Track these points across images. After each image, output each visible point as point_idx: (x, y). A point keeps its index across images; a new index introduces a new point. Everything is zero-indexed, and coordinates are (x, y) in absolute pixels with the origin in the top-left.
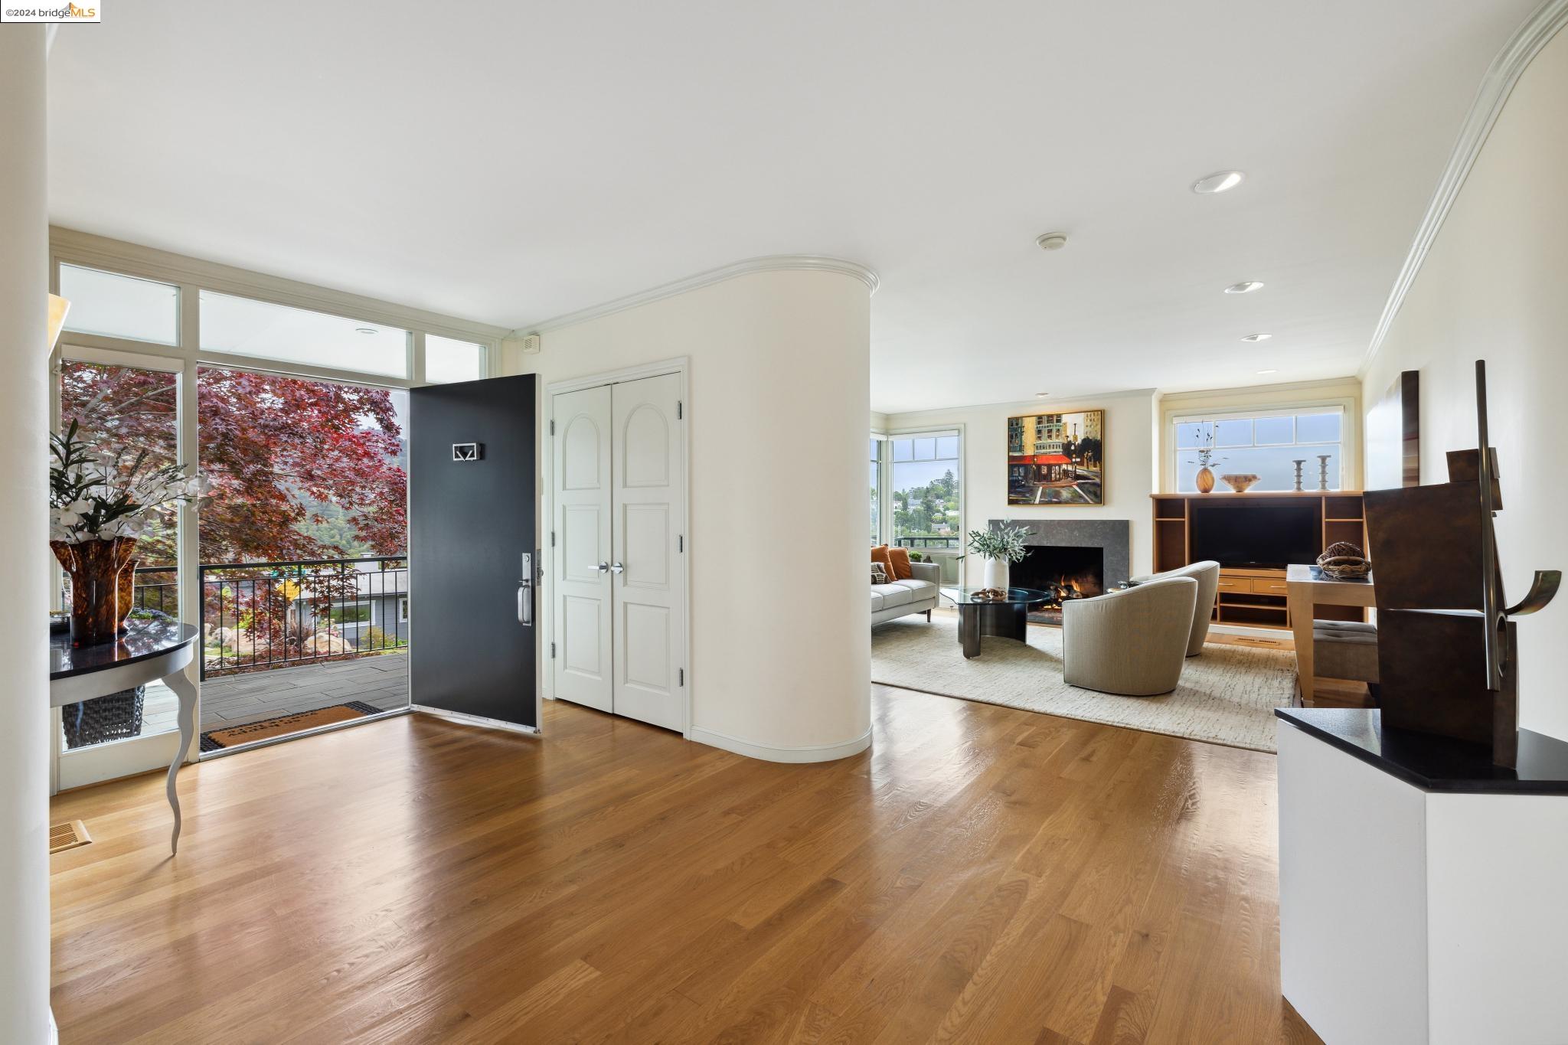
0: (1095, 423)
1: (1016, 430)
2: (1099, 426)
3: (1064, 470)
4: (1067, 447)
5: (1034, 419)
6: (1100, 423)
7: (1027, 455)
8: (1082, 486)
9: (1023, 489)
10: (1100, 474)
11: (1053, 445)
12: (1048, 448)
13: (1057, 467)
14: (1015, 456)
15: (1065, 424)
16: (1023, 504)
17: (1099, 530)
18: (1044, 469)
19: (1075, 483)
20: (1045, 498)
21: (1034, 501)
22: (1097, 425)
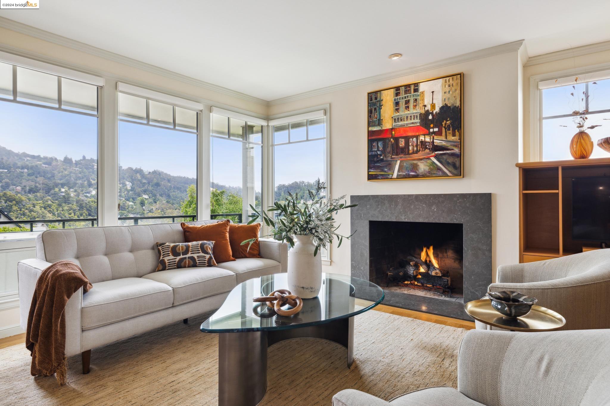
0: (453, 89)
1: (375, 104)
2: (458, 91)
3: (422, 142)
4: (424, 117)
5: (392, 92)
6: (459, 88)
7: (385, 128)
8: (440, 157)
9: (382, 163)
10: (459, 143)
11: (411, 116)
12: (405, 119)
13: (415, 139)
14: (375, 131)
15: (423, 93)
16: (381, 179)
17: (458, 204)
18: (402, 141)
19: (433, 154)
20: (402, 172)
21: (393, 175)
22: (456, 90)
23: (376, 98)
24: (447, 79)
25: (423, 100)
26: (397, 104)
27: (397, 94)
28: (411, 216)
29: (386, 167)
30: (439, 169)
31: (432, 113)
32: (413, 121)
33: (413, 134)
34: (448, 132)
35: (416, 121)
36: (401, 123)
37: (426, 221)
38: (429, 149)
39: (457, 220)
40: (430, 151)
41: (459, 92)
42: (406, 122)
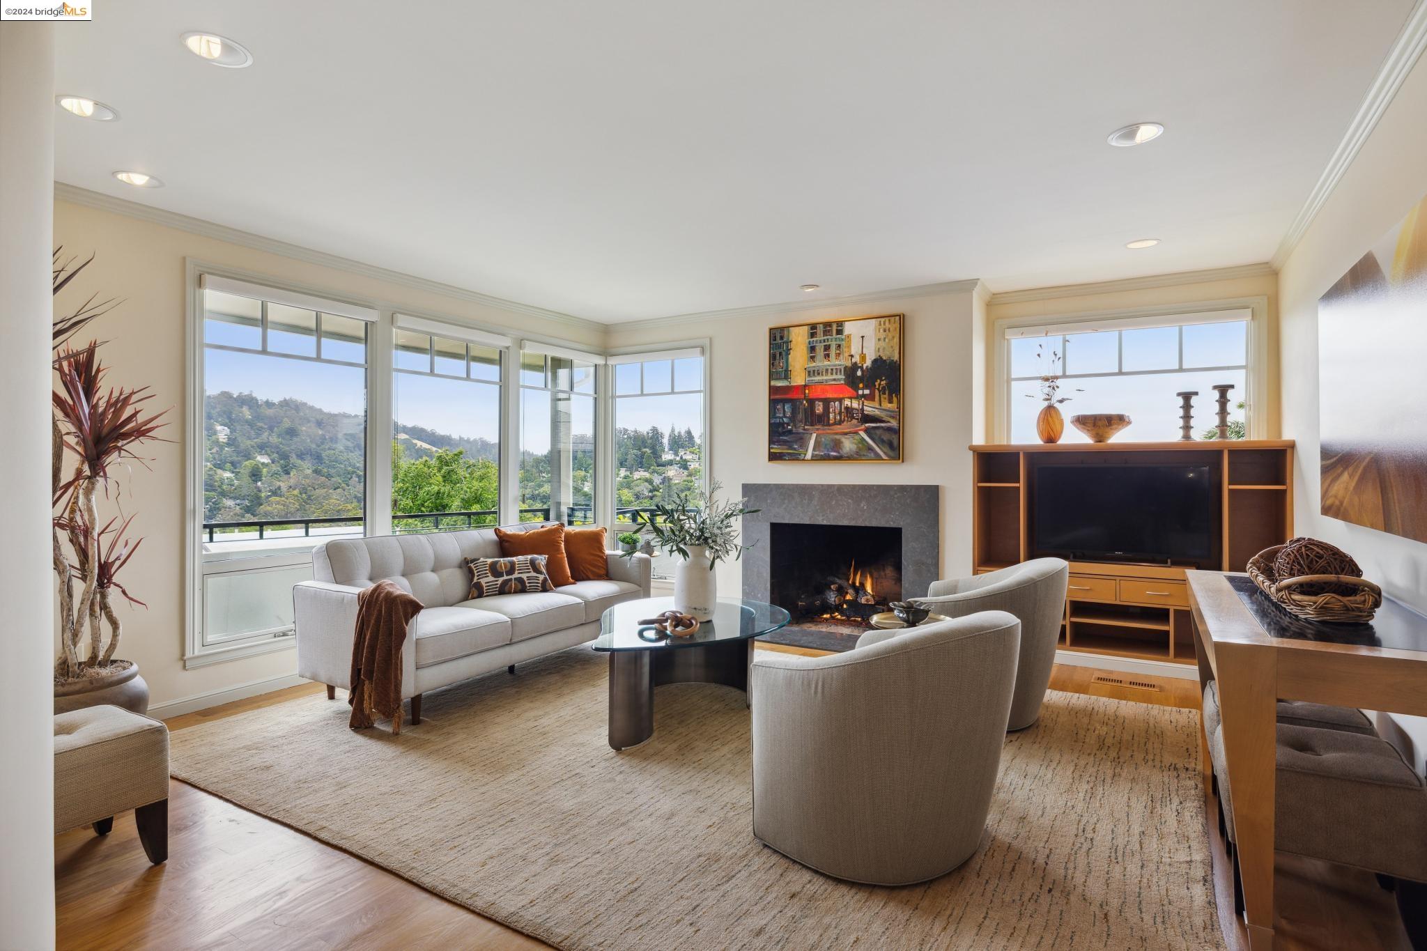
0: (890, 337)
1: (780, 346)
2: (896, 340)
3: (847, 408)
4: (850, 372)
5: (805, 330)
6: (898, 335)
7: (796, 384)
8: (872, 432)
9: (790, 436)
10: (898, 413)
11: (832, 370)
12: (824, 373)
13: (837, 403)
14: (779, 387)
15: (849, 336)
16: (789, 460)
17: (896, 500)
18: (819, 405)
19: (863, 427)
20: (819, 451)
21: (805, 454)
22: (893, 337)
23: (782, 338)
24: (883, 320)
25: (849, 347)
26: (812, 349)
27: (813, 335)
28: (831, 516)
29: (796, 442)
30: (870, 449)
31: (861, 368)
32: (834, 377)
33: (835, 396)
34: (883, 396)
35: (839, 376)
36: (817, 378)
37: (853, 523)
38: (858, 419)
39: (894, 522)
40: (858, 422)
41: (898, 340)
42: (825, 378)
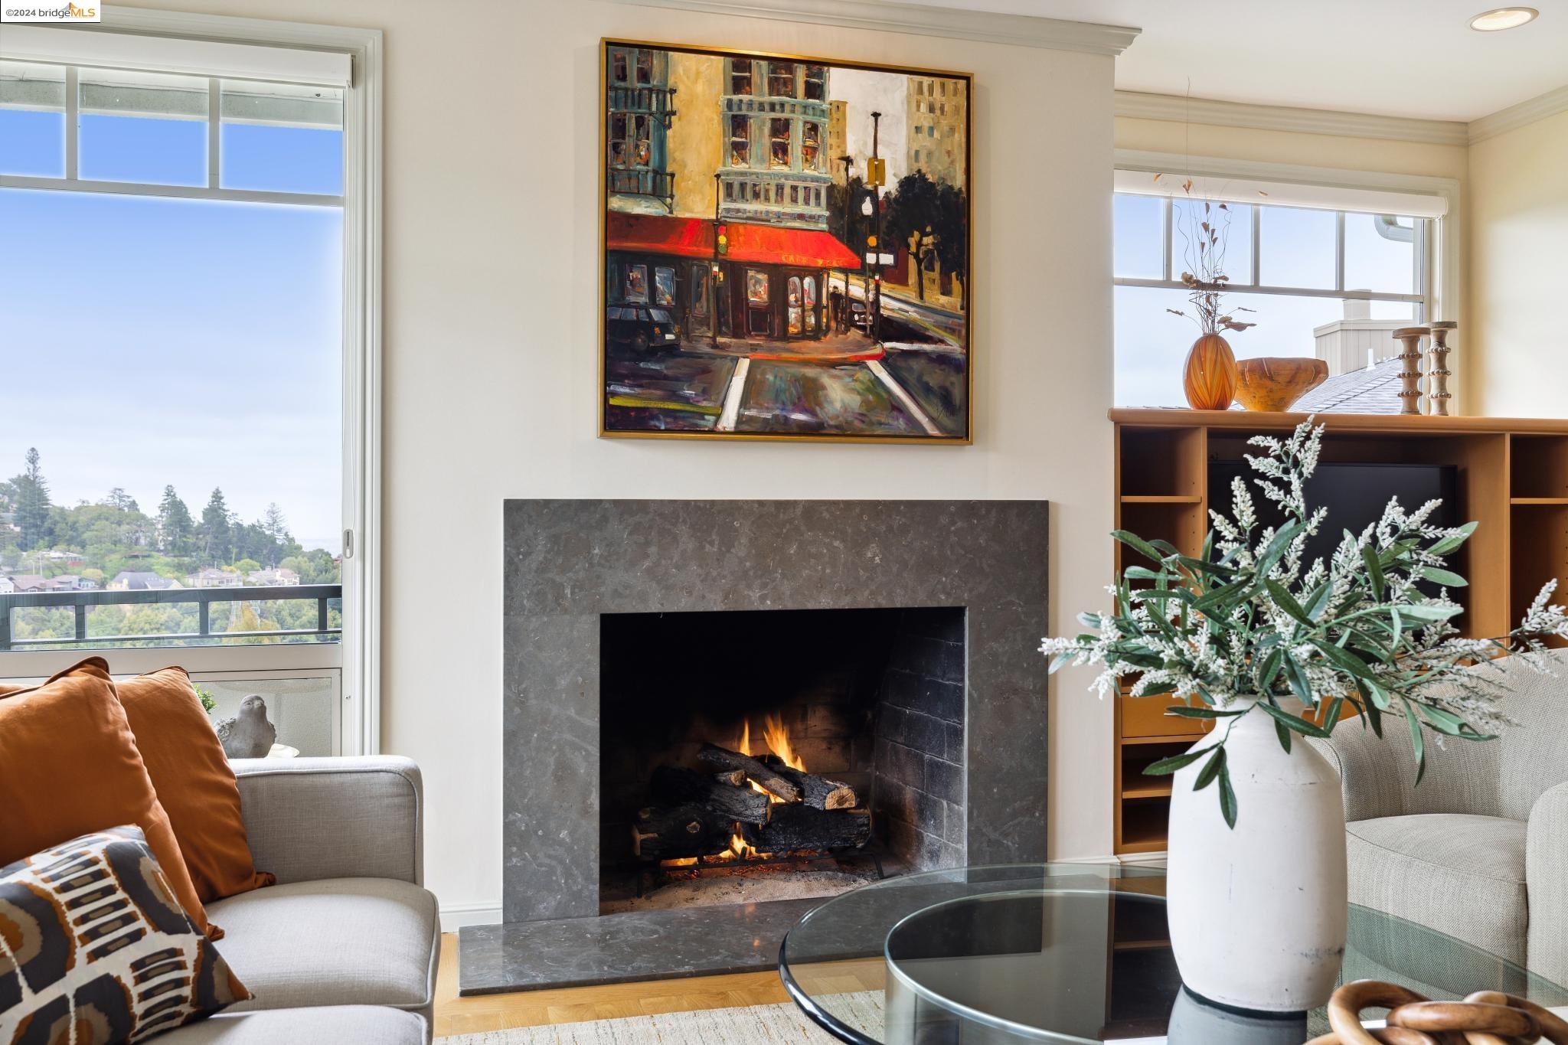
0: (945, 123)
1: (637, 99)
2: (960, 137)
3: (835, 296)
4: (844, 203)
5: (717, 68)
7: (687, 215)
8: (901, 363)
9: (671, 362)
11: (794, 188)
12: (772, 195)
13: (807, 281)
16: (667, 430)
17: (954, 539)
18: (758, 282)
19: (877, 350)
21: (718, 416)
22: (952, 130)
23: (644, 76)
24: (926, 80)
25: (841, 135)
26: (738, 124)
27: (739, 85)
28: (786, 588)
29: (690, 379)
30: (897, 408)
31: (873, 194)
32: (801, 208)
33: (804, 260)
34: (927, 275)
35: (812, 210)
36: (752, 207)
37: (845, 603)
38: (863, 328)
39: (948, 594)
40: (865, 336)
41: (964, 140)
42: (775, 208)
